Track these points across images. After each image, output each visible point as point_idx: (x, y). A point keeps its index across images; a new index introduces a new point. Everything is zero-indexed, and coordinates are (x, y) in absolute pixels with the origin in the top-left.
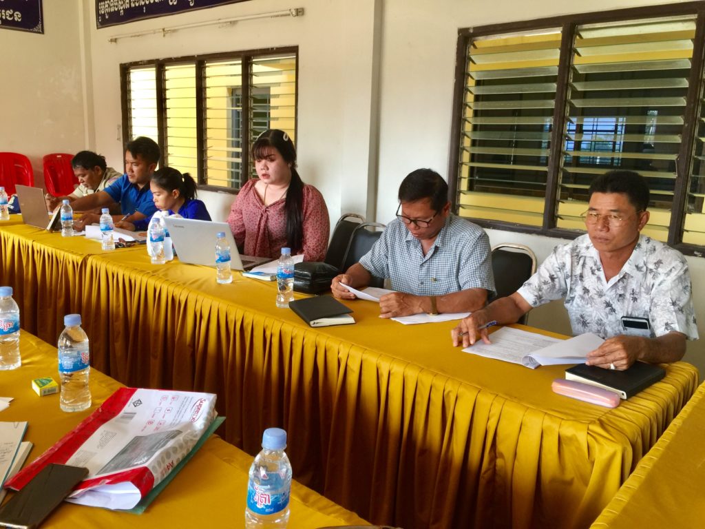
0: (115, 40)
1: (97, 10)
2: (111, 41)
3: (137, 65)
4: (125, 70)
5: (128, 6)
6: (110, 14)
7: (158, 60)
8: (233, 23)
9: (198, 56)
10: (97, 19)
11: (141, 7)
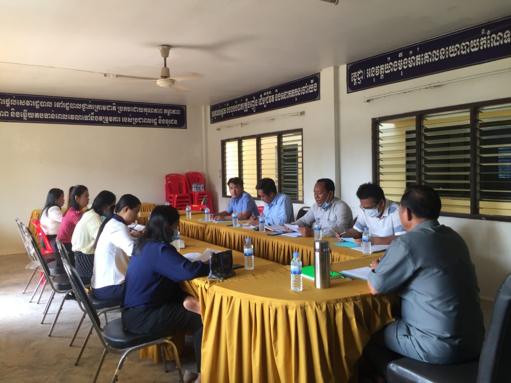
0: (219, 129)
1: (211, 115)
2: (217, 130)
3: (229, 140)
4: (223, 143)
5: (225, 113)
6: (217, 117)
7: (239, 138)
8: (273, 119)
9: (257, 135)
10: (211, 119)
11: (231, 113)
